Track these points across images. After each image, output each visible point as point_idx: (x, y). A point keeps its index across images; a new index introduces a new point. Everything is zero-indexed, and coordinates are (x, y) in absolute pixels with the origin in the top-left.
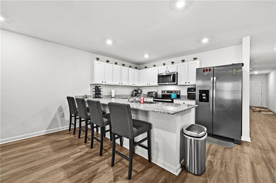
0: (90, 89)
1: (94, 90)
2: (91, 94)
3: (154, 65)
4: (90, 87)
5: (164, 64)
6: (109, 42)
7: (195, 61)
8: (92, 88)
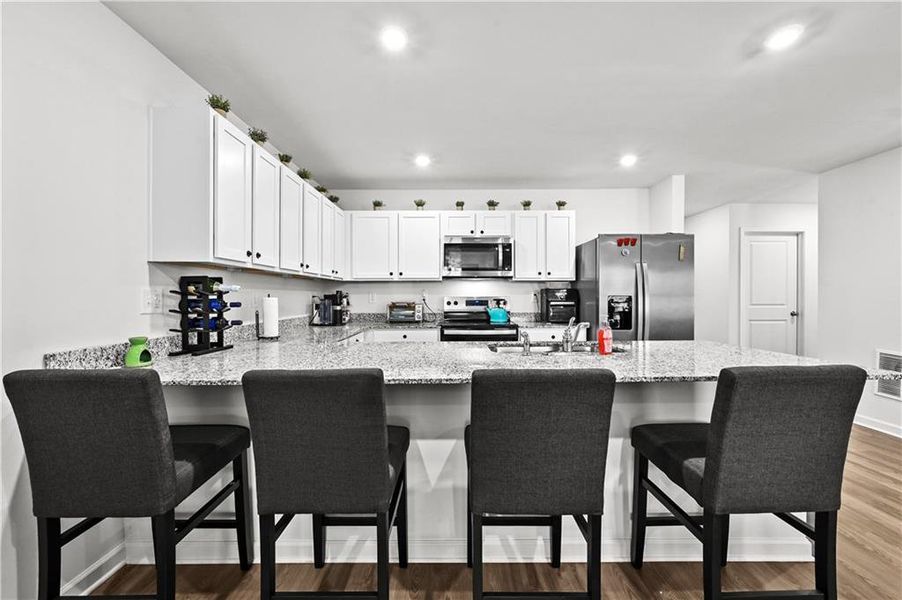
0: (150, 298)
1: (174, 302)
2: (154, 327)
3: (417, 199)
4: (152, 283)
5: (460, 204)
6: (394, 39)
7: (564, 212)
8: (159, 290)
